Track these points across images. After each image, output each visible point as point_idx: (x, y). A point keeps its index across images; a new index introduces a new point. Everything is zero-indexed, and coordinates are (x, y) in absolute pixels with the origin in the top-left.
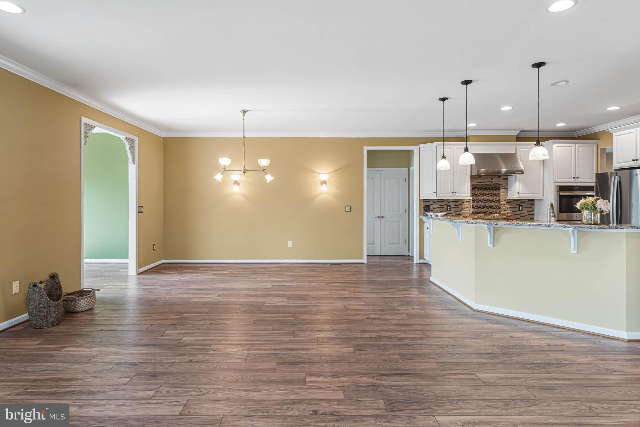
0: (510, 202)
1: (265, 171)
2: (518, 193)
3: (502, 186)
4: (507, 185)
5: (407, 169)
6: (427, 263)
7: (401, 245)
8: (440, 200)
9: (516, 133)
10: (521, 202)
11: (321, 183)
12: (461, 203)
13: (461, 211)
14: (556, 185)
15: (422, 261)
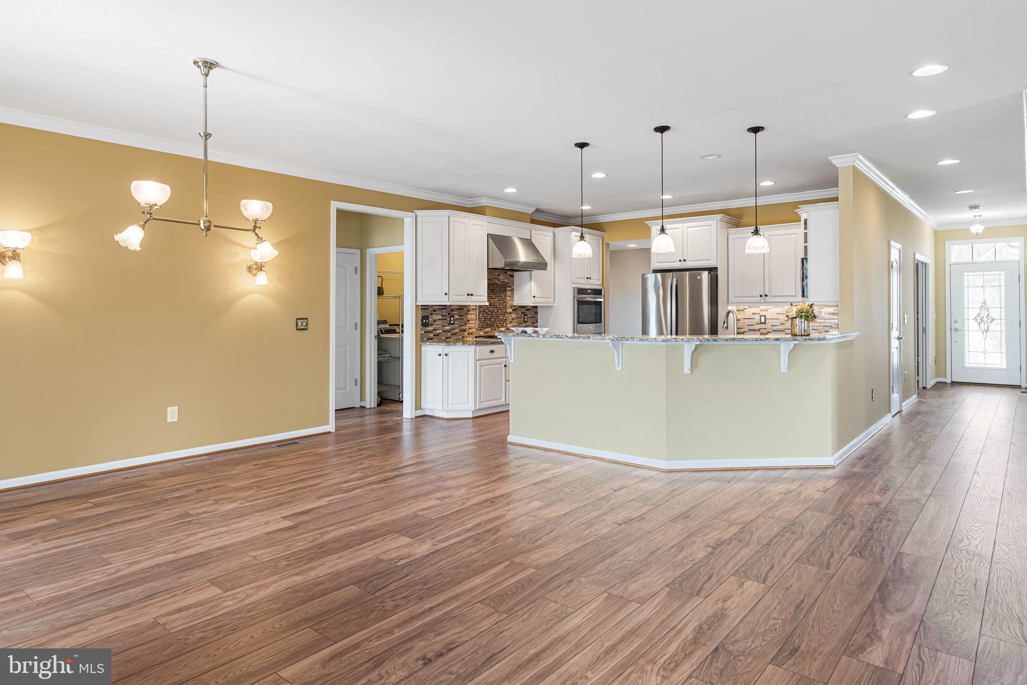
0: (516, 309)
1: (257, 231)
2: (534, 297)
3: (509, 287)
4: (513, 285)
5: (359, 251)
6: (425, 416)
7: (348, 389)
8: (441, 307)
9: (531, 210)
10: (526, 310)
11: (250, 269)
12: (466, 312)
13: (466, 324)
14: (574, 288)
15: (419, 413)
